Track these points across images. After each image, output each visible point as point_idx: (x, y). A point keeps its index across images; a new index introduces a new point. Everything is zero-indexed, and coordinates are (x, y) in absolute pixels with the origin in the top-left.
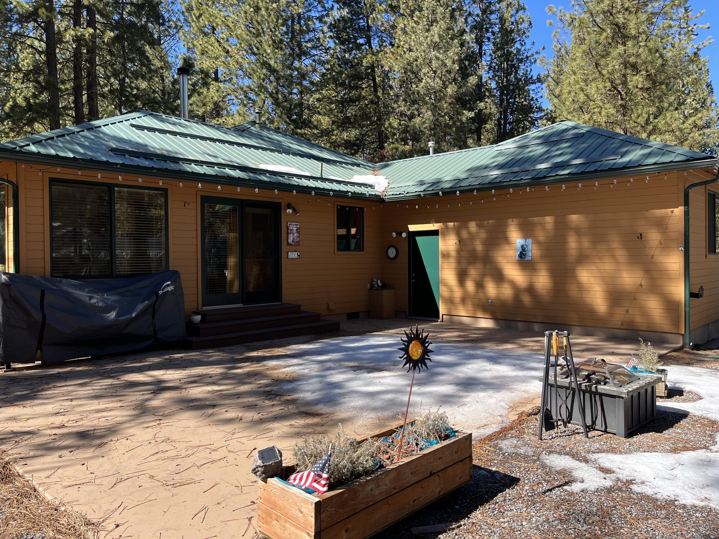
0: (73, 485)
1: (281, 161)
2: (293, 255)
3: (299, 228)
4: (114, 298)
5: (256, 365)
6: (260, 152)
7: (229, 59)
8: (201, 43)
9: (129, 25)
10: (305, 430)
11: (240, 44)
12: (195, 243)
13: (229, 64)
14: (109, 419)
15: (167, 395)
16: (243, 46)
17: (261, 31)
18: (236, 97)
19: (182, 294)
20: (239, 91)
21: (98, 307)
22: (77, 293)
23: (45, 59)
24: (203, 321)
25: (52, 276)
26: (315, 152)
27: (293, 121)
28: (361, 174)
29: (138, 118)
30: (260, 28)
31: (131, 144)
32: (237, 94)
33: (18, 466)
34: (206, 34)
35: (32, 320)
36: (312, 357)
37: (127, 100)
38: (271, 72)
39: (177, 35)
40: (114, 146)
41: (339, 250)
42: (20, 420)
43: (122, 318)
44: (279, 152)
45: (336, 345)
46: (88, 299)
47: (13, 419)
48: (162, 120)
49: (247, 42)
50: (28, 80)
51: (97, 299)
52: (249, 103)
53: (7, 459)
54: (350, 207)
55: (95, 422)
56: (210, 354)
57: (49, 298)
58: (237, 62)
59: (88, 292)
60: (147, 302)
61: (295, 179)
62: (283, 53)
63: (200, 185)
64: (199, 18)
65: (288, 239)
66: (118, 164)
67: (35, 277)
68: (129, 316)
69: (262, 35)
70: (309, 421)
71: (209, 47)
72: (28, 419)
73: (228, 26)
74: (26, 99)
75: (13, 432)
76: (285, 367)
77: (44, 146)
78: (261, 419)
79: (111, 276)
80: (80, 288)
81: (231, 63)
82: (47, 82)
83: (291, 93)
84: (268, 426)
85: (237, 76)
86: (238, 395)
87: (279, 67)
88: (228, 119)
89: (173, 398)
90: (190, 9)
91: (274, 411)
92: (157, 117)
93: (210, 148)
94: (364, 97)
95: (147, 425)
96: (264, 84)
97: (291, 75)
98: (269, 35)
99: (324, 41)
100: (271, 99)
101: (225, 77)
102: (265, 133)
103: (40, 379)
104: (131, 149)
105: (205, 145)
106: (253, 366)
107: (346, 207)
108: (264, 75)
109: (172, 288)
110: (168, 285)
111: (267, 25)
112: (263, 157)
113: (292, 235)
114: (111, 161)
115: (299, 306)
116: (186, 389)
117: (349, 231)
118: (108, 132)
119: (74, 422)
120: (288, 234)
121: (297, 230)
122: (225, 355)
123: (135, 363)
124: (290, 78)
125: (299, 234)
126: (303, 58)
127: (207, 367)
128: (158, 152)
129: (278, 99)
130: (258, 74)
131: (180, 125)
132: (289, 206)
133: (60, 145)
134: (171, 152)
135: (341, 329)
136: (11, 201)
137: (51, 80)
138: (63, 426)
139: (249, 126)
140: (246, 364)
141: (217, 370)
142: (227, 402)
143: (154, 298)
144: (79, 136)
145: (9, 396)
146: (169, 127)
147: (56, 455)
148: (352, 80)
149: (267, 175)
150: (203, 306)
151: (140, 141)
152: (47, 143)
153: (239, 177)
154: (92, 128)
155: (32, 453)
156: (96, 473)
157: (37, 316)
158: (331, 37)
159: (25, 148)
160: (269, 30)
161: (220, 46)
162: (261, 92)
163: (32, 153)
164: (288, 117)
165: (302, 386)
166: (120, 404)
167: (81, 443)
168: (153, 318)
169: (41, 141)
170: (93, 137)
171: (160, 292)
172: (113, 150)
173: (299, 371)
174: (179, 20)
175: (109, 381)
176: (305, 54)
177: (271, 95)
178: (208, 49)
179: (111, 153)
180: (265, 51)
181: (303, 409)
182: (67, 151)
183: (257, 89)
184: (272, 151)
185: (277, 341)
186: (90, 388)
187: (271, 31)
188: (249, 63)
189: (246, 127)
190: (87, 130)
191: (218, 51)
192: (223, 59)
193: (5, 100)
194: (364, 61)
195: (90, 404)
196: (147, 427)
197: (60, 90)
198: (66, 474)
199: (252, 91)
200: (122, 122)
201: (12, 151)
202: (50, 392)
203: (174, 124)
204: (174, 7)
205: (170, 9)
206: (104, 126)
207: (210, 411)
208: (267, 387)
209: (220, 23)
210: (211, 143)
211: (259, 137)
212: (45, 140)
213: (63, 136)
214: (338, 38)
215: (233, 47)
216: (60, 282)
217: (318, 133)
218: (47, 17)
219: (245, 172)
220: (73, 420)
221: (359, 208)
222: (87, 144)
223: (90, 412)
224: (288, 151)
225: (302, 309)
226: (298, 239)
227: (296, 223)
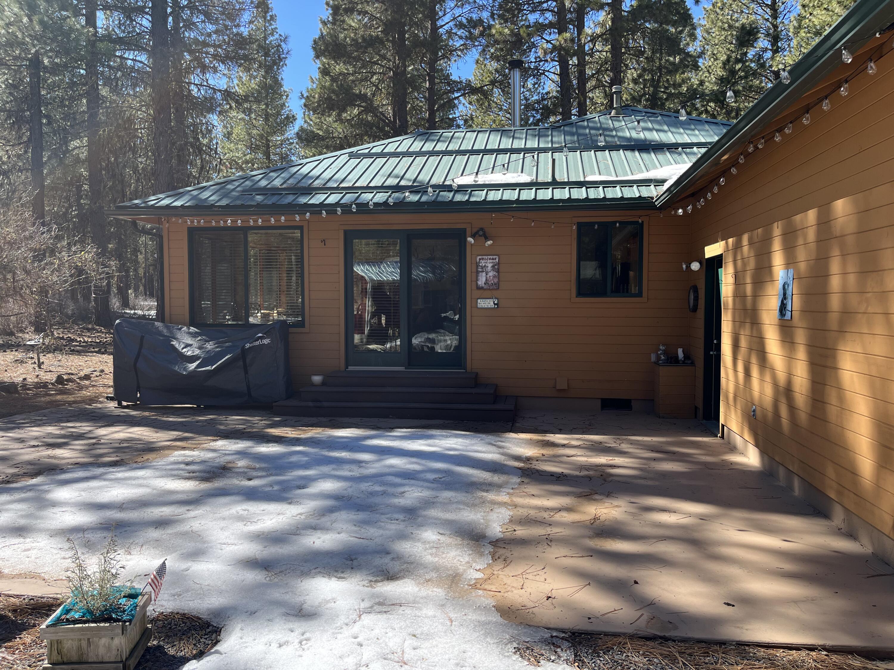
2: (486, 303)
3: (497, 264)
12: (338, 289)
21: (185, 356)
24: (327, 382)
41: (580, 295)
54: (601, 223)
60: (231, 355)
65: (476, 280)
109: (268, 341)
110: (262, 338)
113: (484, 274)
115: (476, 378)
120: (477, 272)
121: (493, 267)
125: (497, 272)
168: (246, 372)
171: (247, 345)
172: (246, 190)
221: (636, 222)
226: (496, 280)
227: (491, 257)
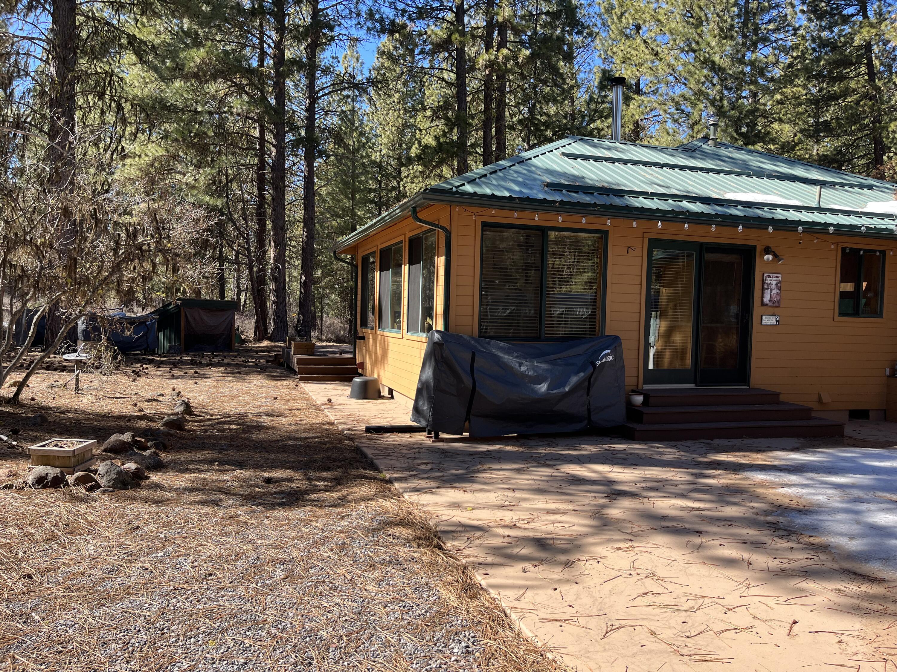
0: (552, 620)
1: (753, 187)
2: (769, 320)
3: (780, 282)
4: (544, 366)
5: (733, 476)
6: (722, 177)
7: (658, 63)
8: (623, 48)
9: (544, 39)
10: (865, 604)
11: (675, 40)
12: (638, 301)
13: (657, 69)
14: (566, 525)
15: (626, 503)
16: (678, 42)
17: (703, 19)
18: (665, 111)
19: (623, 367)
20: (670, 103)
21: (528, 376)
22: (506, 358)
23: (455, 92)
24: (645, 402)
25: (480, 336)
26: (799, 172)
27: (741, 134)
28: (877, 200)
29: (568, 145)
30: (702, 14)
31: (566, 177)
32: (666, 107)
33: (479, 574)
34: (627, 37)
35: (463, 386)
36: (820, 475)
37: (537, 129)
38: (715, 72)
39: (592, 44)
40: (548, 181)
41: (841, 314)
42: (465, 508)
43: (554, 392)
44: (748, 175)
45: (851, 460)
46: (517, 365)
47: (455, 505)
48: (595, 146)
49: (683, 36)
50: (438, 118)
51: (527, 366)
52: (681, 118)
53: (464, 562)
54: (865, 250)
55: (550, 528)
56: (661, 450)
57: (479, 362)
58: (669, 65)
59: (517, 357)
60: (582, 374)
61: (779, 210)
62: (733, 43)
63: (660, 224)
64: (621, 18)
65: (762, 297)
66: (556, 202)
67: (465, 336)
68: (561, 390)
69: (705, 23)
70: (865, 588)
71: (632, 52)
72: (473, 509)
73: (659, 20)
74: (436, 138)
75: (460, 525)
76: (783, 486)
77: (478, 185)
78: (783, 570)
79: (538, 339)
80: (508, 352)
81: (659, 68)
82: (457, 117)
83: (741, 97)
84: (799, 585)
85: (667, 83)
86: (729, 521)
87: (726, 63)
88: (651, 141)
89: (637, 510)
90: (610, 9)
91: (799, 560)
92: (587, 142)
93: (657, 175)
94: (854, 90)
95: (618, 546)
96: (703, 89)
97: (742, 72)
98: (715, 22)
99: (793, 17)
100: (713, 109)
101: (650, 87)
102: (723, 151)
103: (472, 457)
104: (566, 183)
105: (650, 172)
106: (730, 476)
107: (860, 250)
108: (705, 77)
109: (611, 359)
110: (607, 355)
111: (712, 9)
112: (727, 184)
113: (769, 291)
114: (549, 198)
115: (778, 394)
116: (648, 497)
117: (858, 286)
118: (539, 164)
119: (526, 522)
120: (763, 289)
121: (776, 284)
122: (682, 453)
123: (569, 449)
124: (741, 76)
125: (780, 290)
126: (760, 46)
127: (664, 469)
128: (598, 185)
129: (722, 107)
130: (696, 76)
131: (616, 149)
132: (767, 250)
133: (494, 182)
134: (611, 183)
135: (845, 434)
136: (443, 249)
137: (461, 115)
138: (514, 527)
139: (700, 144)
140: (719, 472)
141: (679, 475)
142: (715, 529)
143: (590, 369)
144: (511, 172)
145: (445, 474)
146: (603, 153)
147: (518, 567)
148: (834, 68)
149: (739, 207)
150: (644, 383)
151: (576, 173)
152: (482, 181)
153: (702, 212)
154: (523, 161)
155: (490, 559)
156: (576, 608)
157: (468, 382)
158: (803, 12)
159: (461, 188)
160: (715, 15)
161: (647, 47)
162: (699, 100)
163: (468, 194)
164: (736, 131)
165: (827, 524)
166: (571, 507)
167: (543, 555)
168: (588, 394)
169: (475, 179)
170: (525, 172)
171: (598, 363)
172: (548, 185)
173: (810, 497)
174: (596, 25)
175: (547, 471)
176: (765, 40)
177: (712, 103)
178: (631, 55)
179: (546, 189)
180: (708, 44)
181: (847, 565)
182: (502, 189)
183: (693, 98)
184: (738, 174)
185: (748, 441)
186: (529, 477)
187: (718, 15)
188: (684, 65)
189: (696, 145)
190: (518, 163)
191: (644, 54)
192: (649, 64)
193: (409, 143)
194: (857, 38)
195: (537, 499)
196: (618, 549)
197: (470, 125)
198: (539, 599)
199: (687, 100)
200: (552, 151)
201: (448, 192)
202: (487, 475)
203: (609, 149)
204: (591, 11)
205: (586, 14)
206: (534, 157)
207: (697, 540)
208: (767, 515)
209: (648, 19)
210: (657, 169)
211: (718, 157)
212: (479, 178)
213: (495, 172)
214: (814, 12)
215: (663, 46)
216: (489, 343)
217: (777, 148)
218: (460, 42)
219: (709, 204)
220: (524, 520)
221: (880, 251)
222: (520, 179)
223: (540, 510)
224: (760, 174)
225: (782, 398)
226: (778, 298)
227: (776, 275)
